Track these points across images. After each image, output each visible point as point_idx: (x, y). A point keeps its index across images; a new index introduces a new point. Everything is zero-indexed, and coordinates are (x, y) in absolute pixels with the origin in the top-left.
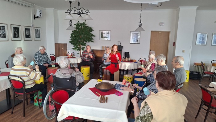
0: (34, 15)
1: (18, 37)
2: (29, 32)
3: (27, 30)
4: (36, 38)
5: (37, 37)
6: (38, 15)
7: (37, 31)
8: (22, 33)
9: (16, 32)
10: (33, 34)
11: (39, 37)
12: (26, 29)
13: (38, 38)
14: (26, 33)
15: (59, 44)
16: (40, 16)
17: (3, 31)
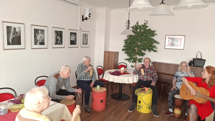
0: (83, 16)
1: (61, 43)
3: (73, 34)
5: (85, 43)
6: (87, 15)
7: (85, 36)
8: (66, 38)
11: (86, 44)
15: (109, 52)
16: (90, 17)
17: (42, 35)
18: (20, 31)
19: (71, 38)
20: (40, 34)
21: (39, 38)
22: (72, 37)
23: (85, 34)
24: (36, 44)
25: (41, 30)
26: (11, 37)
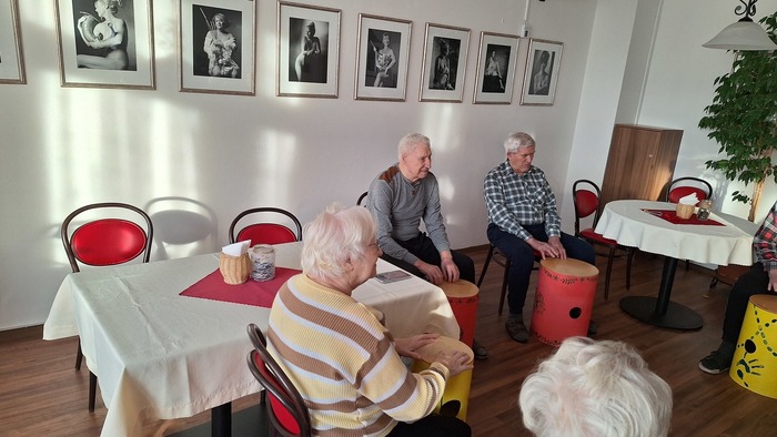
1: (451, 83)
4: (531, 92)
5: (538, 86)
7: (544, 61)
8: (471, 69)
9: (443, 62)
10: (519, 73)
11: (545, 91)
12: (491, 48)
13: (539, 93)
17: (391, 53)
18: (328, 36)
19: (487, 66)
20: (386, 47)
21: (382, 61)
22: (492, 64)
23: (545, 52)
24: (370, 82)
25: (391, 34)
26: (300, 57)
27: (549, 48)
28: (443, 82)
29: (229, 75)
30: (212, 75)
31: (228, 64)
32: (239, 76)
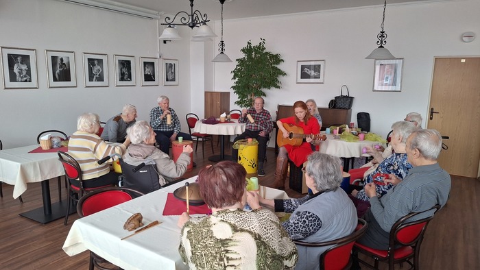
1: (129, 78)
2: (152, 68)
3: (149, 65)
4: (167, 80)
7: (170, 68)
9: (124, 70)
10: (160, 72)
11: (173, 80)
12: (145, 63)
13: (171, 81)
14: (145, 70)
15: (212, 93)
17: (99, 67)
18: (69, 62)
20: (96, 65)
21: (96, 71)
22: (147, 69)
23: (170, 64)
26: (58, 71)
27: (172, 62)
28: (125, 78)
29: (26, 81)
30: (18, 81)
31: (25, 77)
32: (30, 81)
